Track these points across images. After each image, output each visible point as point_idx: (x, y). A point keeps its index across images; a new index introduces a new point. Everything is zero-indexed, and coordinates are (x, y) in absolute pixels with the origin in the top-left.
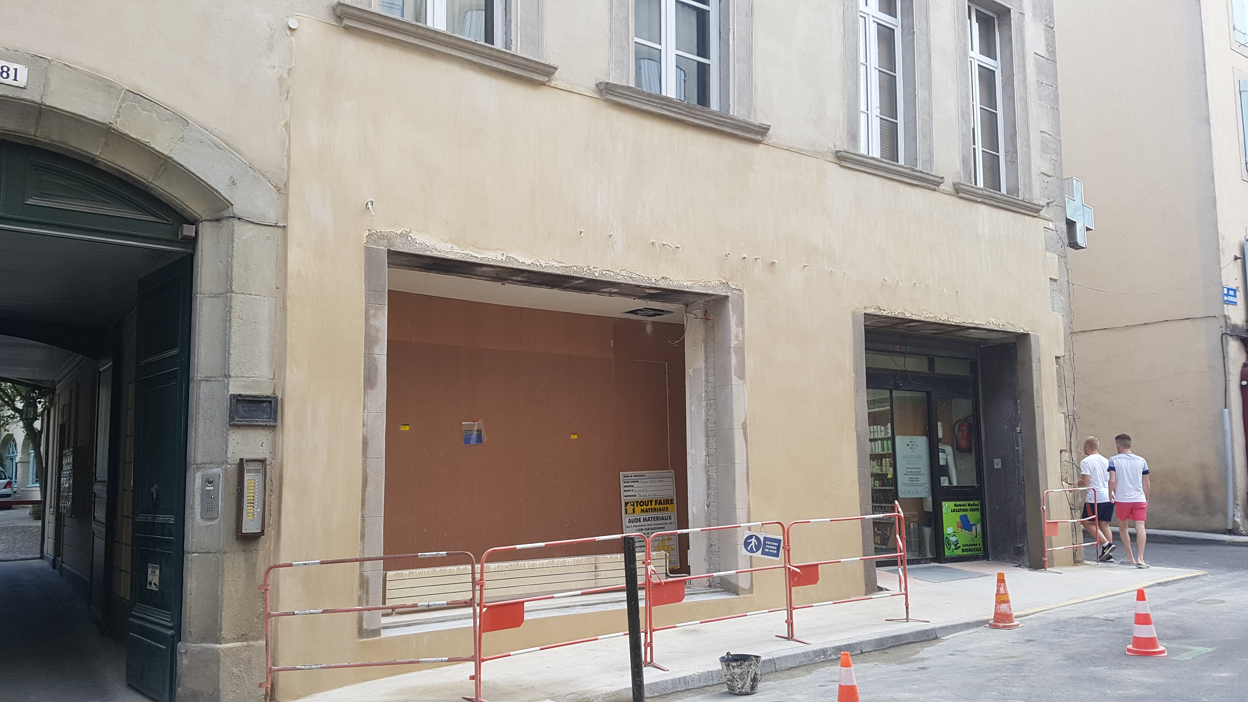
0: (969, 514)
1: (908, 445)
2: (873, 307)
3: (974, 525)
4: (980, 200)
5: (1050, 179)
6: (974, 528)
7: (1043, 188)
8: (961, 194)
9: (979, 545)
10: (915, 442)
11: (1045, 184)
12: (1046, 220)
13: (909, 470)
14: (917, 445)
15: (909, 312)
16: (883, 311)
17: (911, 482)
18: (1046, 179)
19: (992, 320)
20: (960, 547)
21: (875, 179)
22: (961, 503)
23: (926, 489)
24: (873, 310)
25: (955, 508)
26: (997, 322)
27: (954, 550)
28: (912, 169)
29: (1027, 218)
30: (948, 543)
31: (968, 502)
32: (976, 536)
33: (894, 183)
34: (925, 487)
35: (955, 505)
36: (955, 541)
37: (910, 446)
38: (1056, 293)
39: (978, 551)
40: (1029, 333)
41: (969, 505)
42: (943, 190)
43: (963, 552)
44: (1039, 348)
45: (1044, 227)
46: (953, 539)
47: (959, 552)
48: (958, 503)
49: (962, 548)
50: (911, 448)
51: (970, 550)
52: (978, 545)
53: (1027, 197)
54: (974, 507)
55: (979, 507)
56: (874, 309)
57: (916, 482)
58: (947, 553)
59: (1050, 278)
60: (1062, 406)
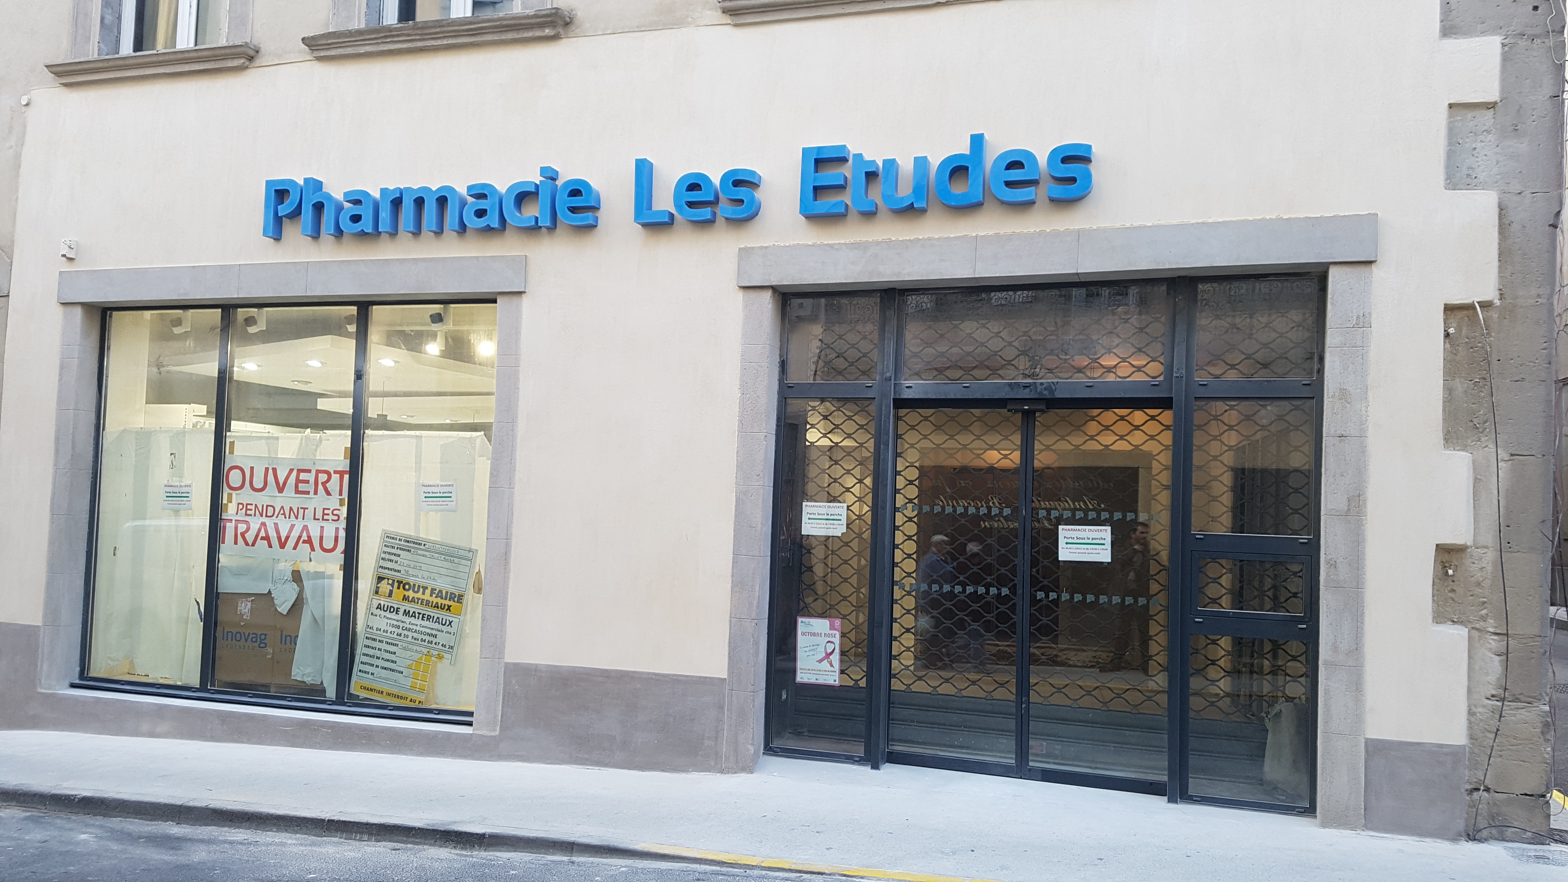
38: (1489, 137)
59: (1451, 106)
60: (1481, 430)
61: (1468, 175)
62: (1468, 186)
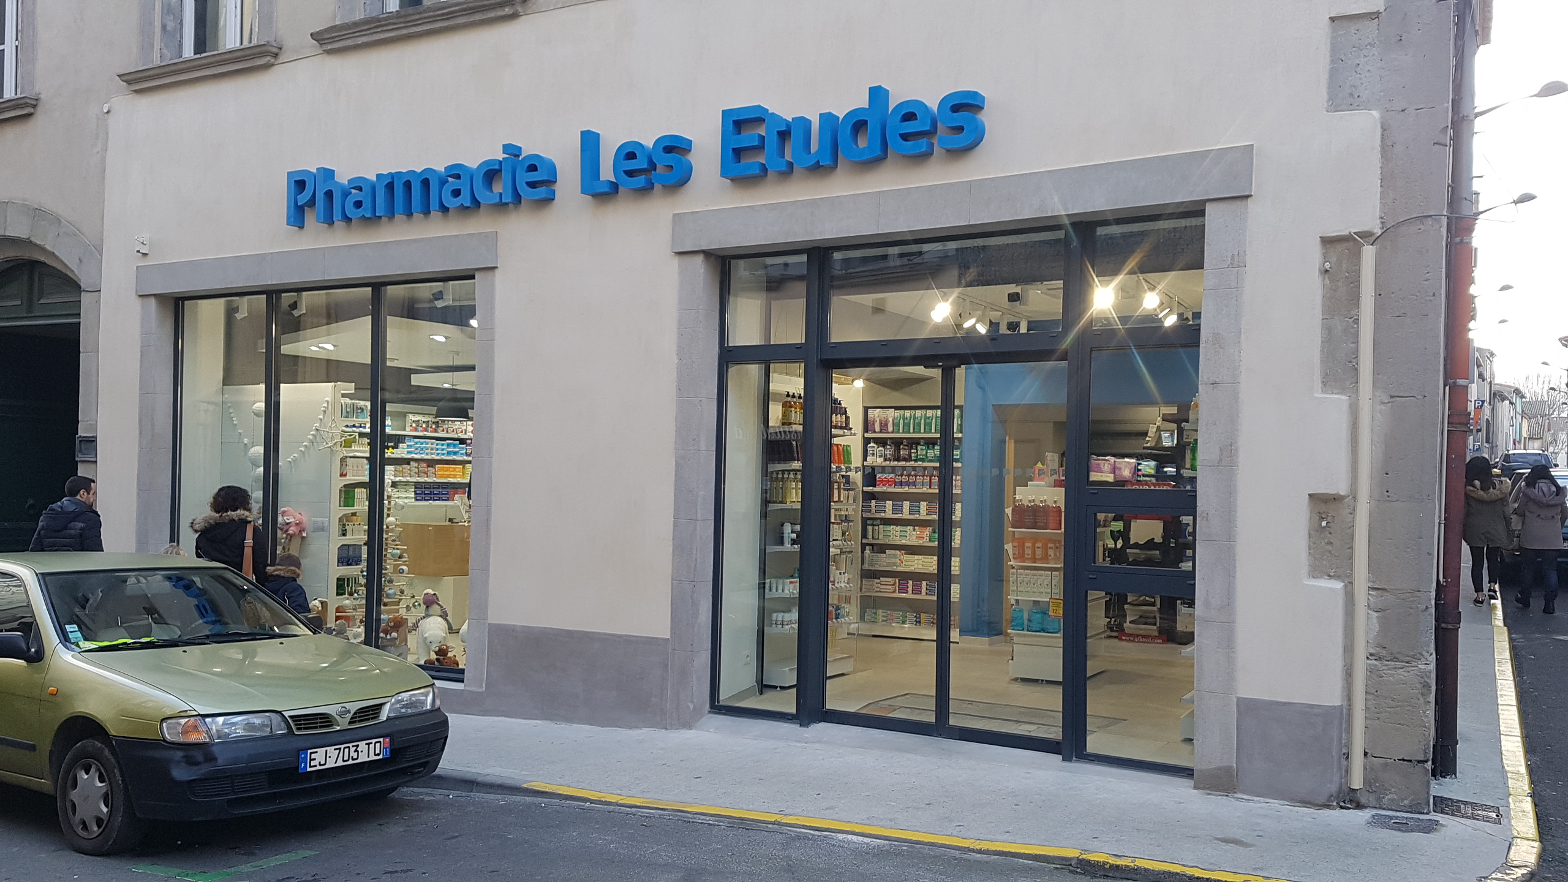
44: (1243, 228)
59: (1332, 19)
61: (1351, 95)
62: (1351, 107)
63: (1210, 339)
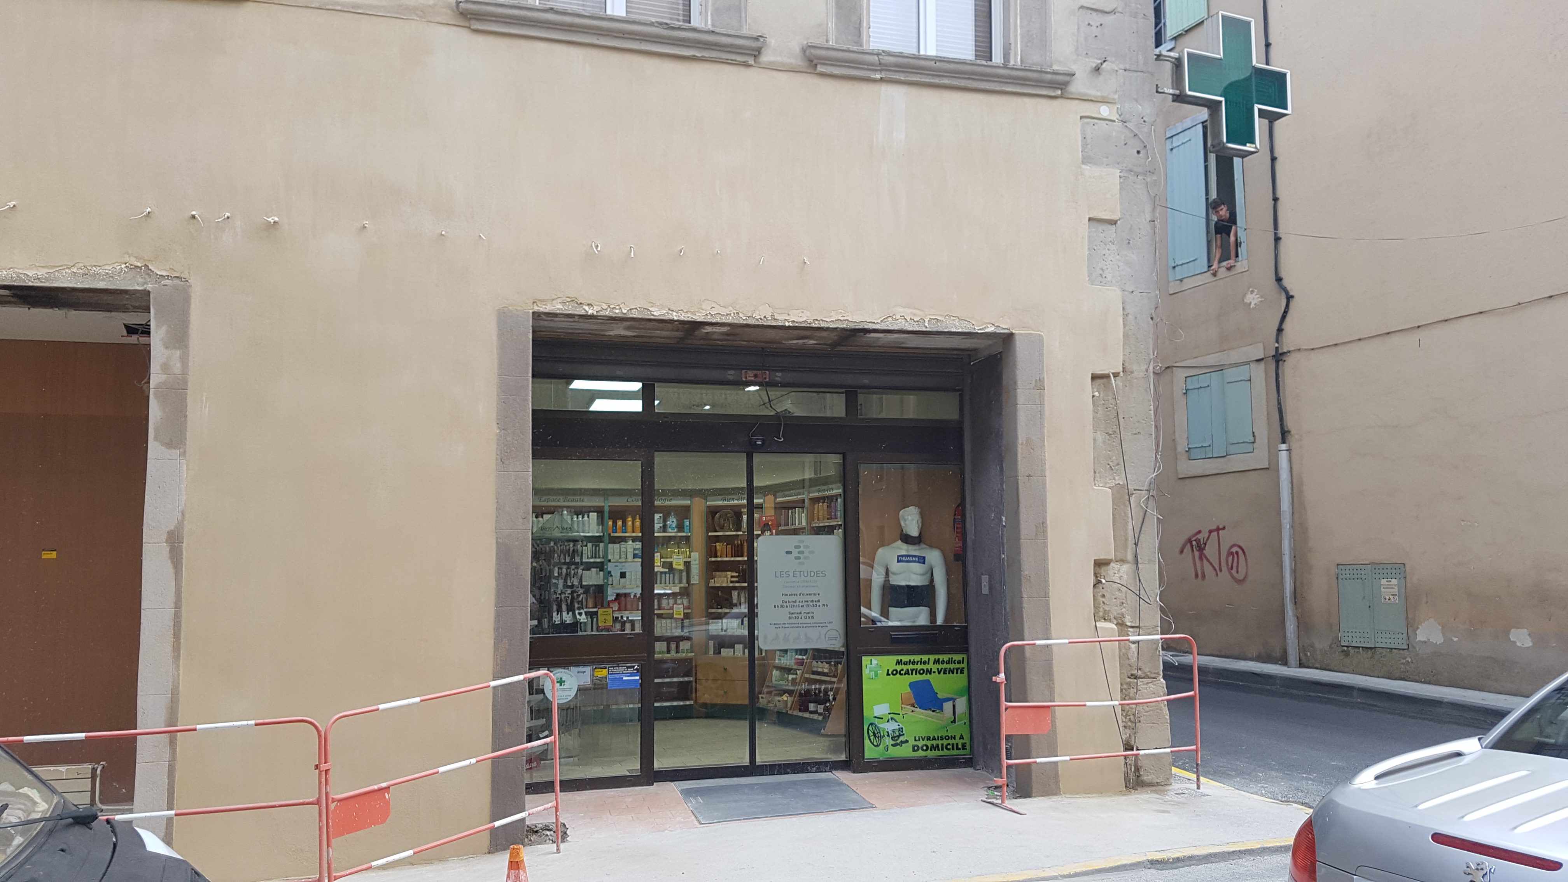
0: (933, 678)
1: (788, 553)
2: (559, 300)
3: (947, 700)
4: (878, 76)
5: (1108, 19)
6: (948, 706)
7: (1086, 39)
8: (820, 69)
9: (962, 738)
10: (807, 547)
11: (1094, 31)
12: (1092, 101)
13: (786, 599)
14: (812, 552)
15: (662, 307)
16: (587, 308)
17: (791, 621)
18: (1096, 19)
19: (900, 311)
20: (907, 741)
21: (574, 51)
22: (917, 658)
23: (834, 634)
24: (560, 306)
25: (899, 668)
26: (915, 315)
27: (890, 748)
28: (666, 26)
29: (1027, 100)
30: (874, 735)
31: (932, 657)
32: (954, 721)
33: (628, 57)
34: (827, 629)
35: (899, 662)
36: (894, 731)
37: (795, 553)
38: (1113, 247)
39: (958, 749)
40: (1014, 332)
41: (936, 662)
42: (771, 63)
43: (914, 750)
44: (1041, 361)
45: (1081, 118)
46: (891, 726)
47: (905, 752)
48: (905, 658)
49: (912, 742)
50: (797, 558)
51: (934, 748)
52: (957, 737)
53: (1035, 59)
54: (952, 666)
55: (965, 665)
56: (564, 303)
57: (808, 621)
58: (871, 752)
59: (1090, 219)
60: (1115, 471)
61: (1102, 275)
62: (1102, 283)
63: (1024, 442)
